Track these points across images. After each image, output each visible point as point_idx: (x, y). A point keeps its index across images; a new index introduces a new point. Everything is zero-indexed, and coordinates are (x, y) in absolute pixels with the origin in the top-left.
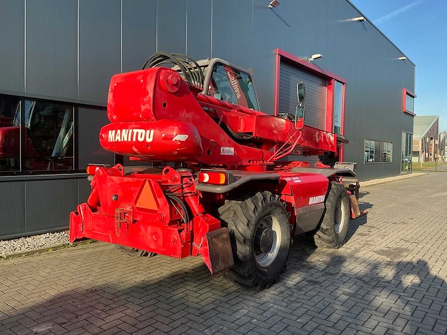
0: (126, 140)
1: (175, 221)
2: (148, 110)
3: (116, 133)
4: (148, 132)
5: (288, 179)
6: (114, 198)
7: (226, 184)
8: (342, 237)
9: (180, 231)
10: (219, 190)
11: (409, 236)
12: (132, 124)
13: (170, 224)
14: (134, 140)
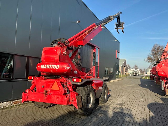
0: (48, 68)
1: (65, 94)
2: (57, 60)
3: (44, 66)
4: (57, 66)
5: (94, 81)
6: (43, 87)
7: (81, 82)
8: (106, 100)
9: (67, 97)
10: (79, 84)
11: (124, 99)
12: (51, 63)
13: (64, 94)
14: (52, 68)
